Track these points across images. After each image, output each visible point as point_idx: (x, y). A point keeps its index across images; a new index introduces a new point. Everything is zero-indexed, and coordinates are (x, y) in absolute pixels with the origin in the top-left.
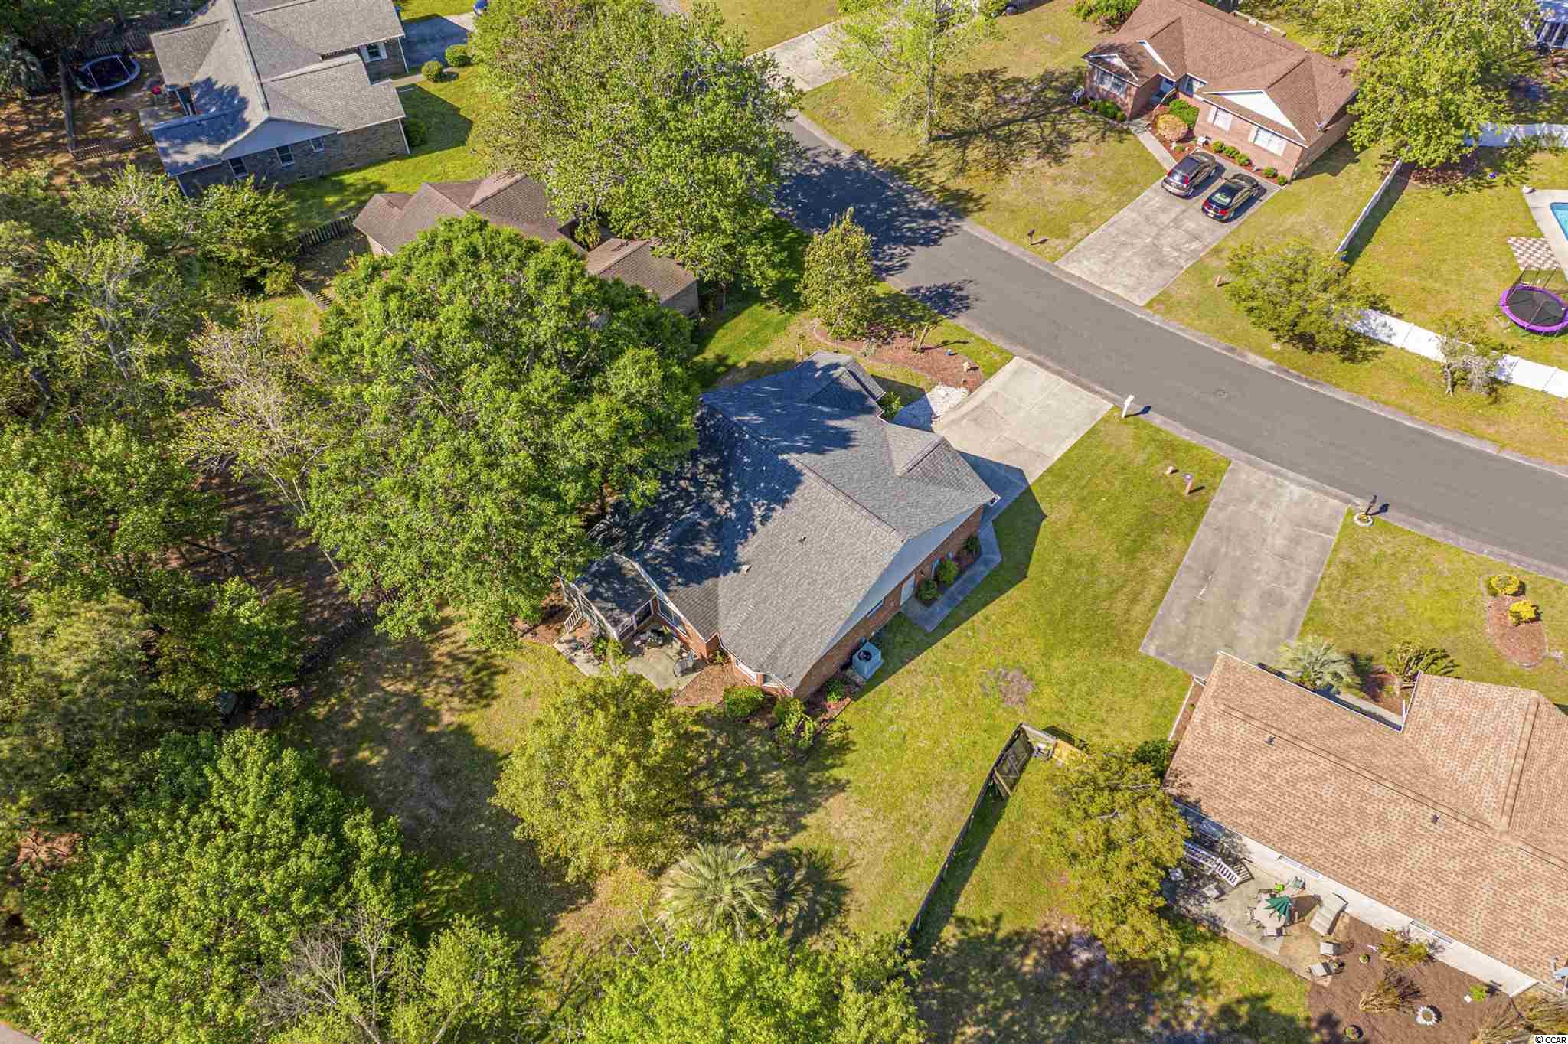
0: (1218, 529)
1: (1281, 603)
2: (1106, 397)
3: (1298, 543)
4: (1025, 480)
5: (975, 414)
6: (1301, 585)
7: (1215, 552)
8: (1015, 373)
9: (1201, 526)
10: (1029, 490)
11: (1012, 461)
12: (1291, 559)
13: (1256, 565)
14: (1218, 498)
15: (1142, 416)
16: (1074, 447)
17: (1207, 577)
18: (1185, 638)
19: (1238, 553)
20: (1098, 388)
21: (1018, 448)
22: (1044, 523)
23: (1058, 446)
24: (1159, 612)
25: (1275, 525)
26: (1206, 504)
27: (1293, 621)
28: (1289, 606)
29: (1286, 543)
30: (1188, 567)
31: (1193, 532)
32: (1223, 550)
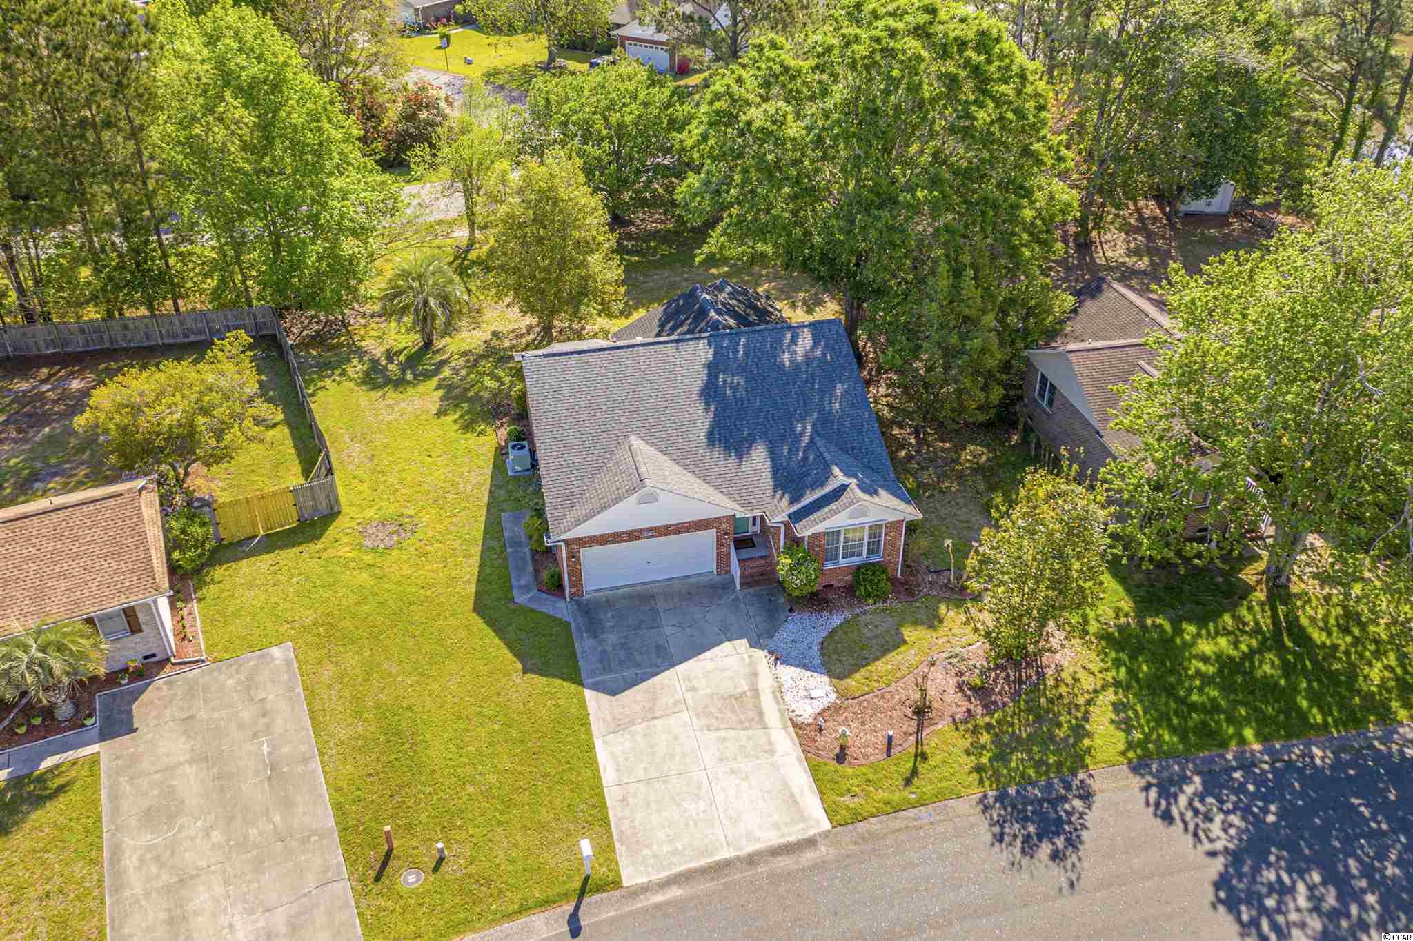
0: (304, 841)
1: (149, 817)
2: (645, 889)
3: (171, 922)
4: (595, 687)
5: (749, 702)
6: (130, 862)
7: (287, 804)
8: (793, 802)
9: (331, 822)
10: (576, 678)
11: (634, 696)
12: (168, 890)
13: (216, 836)
14: (343, 888)
15: (569, 908)
16: (597, 777)
17: (274, 771)
18: (249, 688)
19: (253, 831)
20: (675, 892)
21: (650, 714)
22: (520, 666)
23: (613, 756)
24: (300, 690)
25: (224, 920)
26: (351, 859)
27: (116, 810)
28: (133, 822)
29: (191, 906)
30: (305, 760)
31: (337, 806)
32: (277, 818)
